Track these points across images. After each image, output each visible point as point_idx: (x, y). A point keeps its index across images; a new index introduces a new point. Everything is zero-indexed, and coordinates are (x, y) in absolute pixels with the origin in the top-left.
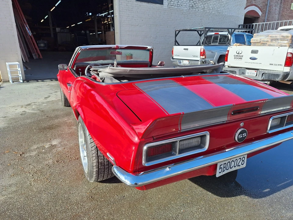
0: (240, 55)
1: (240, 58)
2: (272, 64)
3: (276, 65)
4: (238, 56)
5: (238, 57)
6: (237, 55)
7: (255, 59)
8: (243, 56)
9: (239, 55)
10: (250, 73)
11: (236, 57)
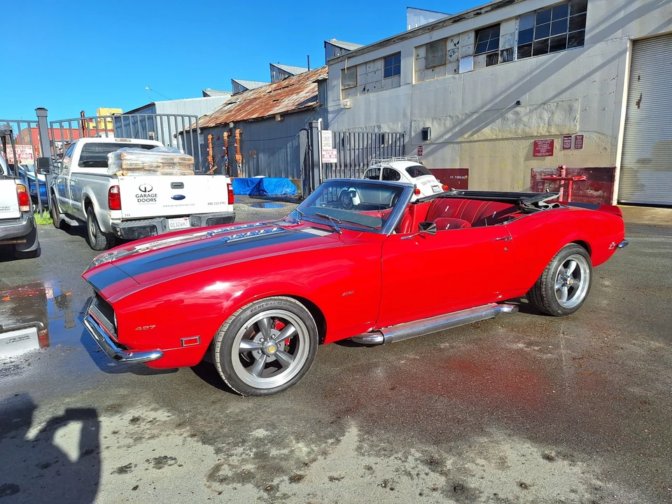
0: (150, 193)
1: (152, 200)
2: (211, 204)
3: (217, 203)
4: (145, 196)
5: (146, 198)
6: (143, 193)
7: (182, 198)
8: (158, 195)
9: (147, 193)
10: (175, 225)
11: (141, 198)
